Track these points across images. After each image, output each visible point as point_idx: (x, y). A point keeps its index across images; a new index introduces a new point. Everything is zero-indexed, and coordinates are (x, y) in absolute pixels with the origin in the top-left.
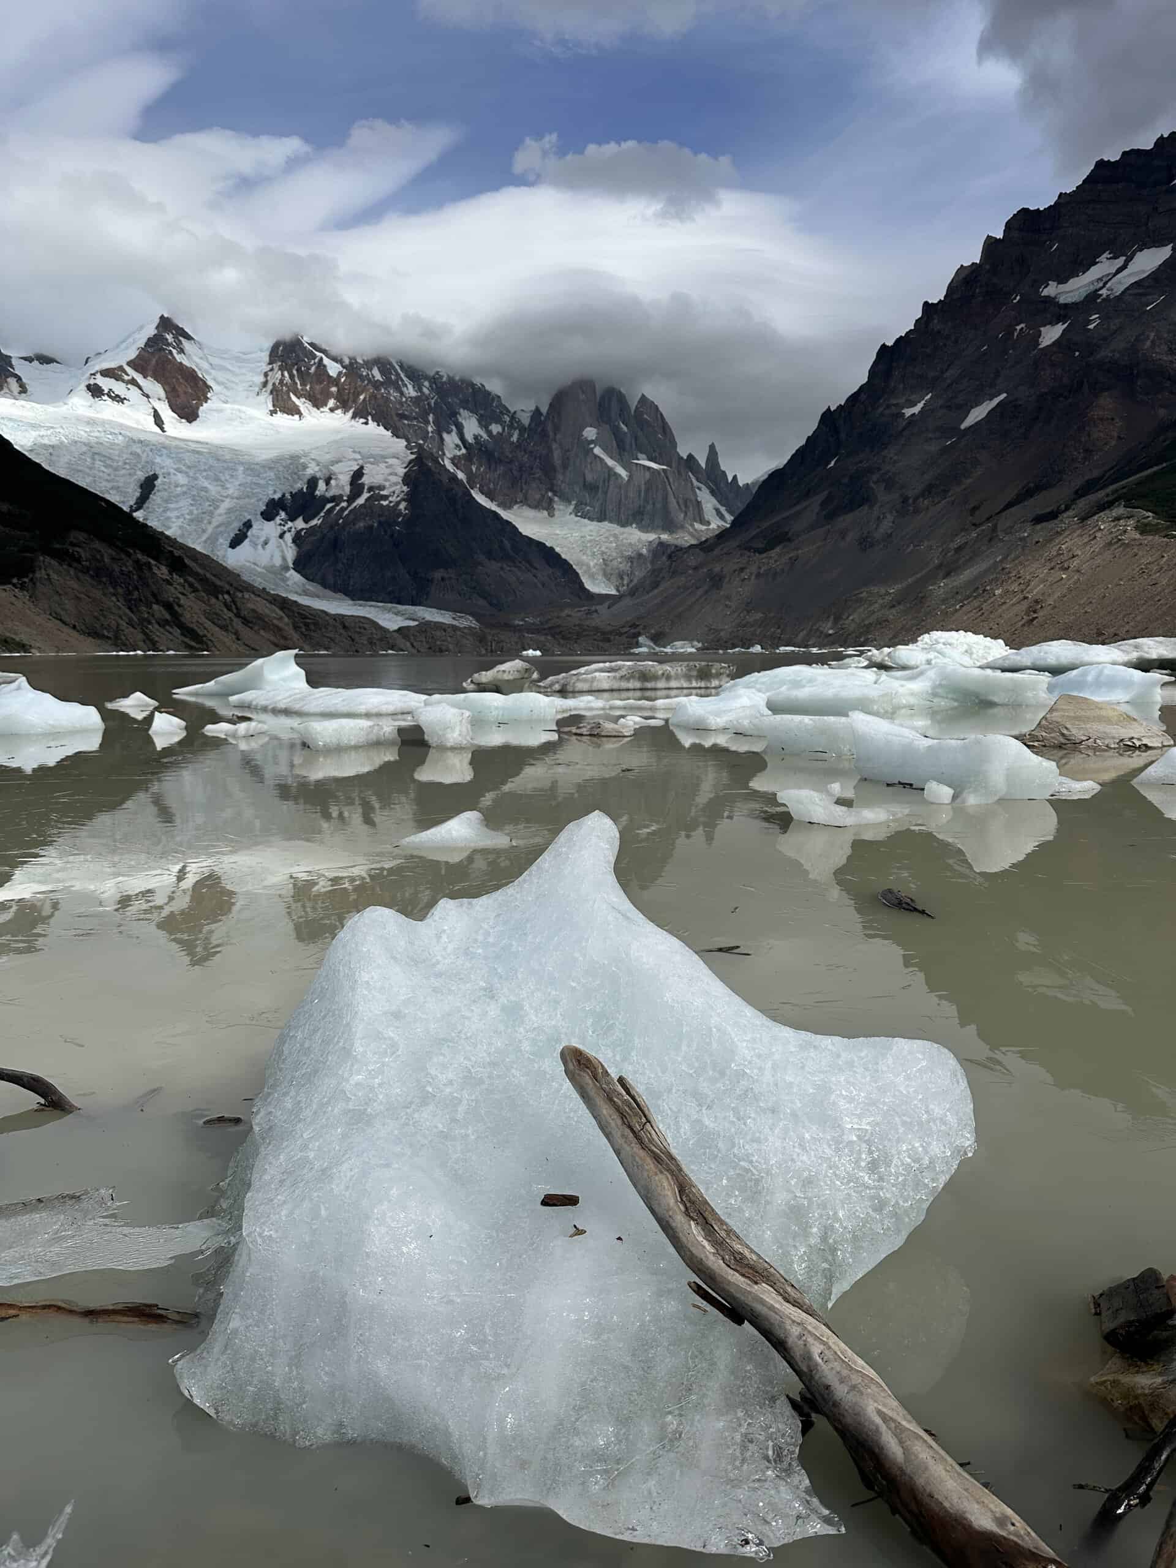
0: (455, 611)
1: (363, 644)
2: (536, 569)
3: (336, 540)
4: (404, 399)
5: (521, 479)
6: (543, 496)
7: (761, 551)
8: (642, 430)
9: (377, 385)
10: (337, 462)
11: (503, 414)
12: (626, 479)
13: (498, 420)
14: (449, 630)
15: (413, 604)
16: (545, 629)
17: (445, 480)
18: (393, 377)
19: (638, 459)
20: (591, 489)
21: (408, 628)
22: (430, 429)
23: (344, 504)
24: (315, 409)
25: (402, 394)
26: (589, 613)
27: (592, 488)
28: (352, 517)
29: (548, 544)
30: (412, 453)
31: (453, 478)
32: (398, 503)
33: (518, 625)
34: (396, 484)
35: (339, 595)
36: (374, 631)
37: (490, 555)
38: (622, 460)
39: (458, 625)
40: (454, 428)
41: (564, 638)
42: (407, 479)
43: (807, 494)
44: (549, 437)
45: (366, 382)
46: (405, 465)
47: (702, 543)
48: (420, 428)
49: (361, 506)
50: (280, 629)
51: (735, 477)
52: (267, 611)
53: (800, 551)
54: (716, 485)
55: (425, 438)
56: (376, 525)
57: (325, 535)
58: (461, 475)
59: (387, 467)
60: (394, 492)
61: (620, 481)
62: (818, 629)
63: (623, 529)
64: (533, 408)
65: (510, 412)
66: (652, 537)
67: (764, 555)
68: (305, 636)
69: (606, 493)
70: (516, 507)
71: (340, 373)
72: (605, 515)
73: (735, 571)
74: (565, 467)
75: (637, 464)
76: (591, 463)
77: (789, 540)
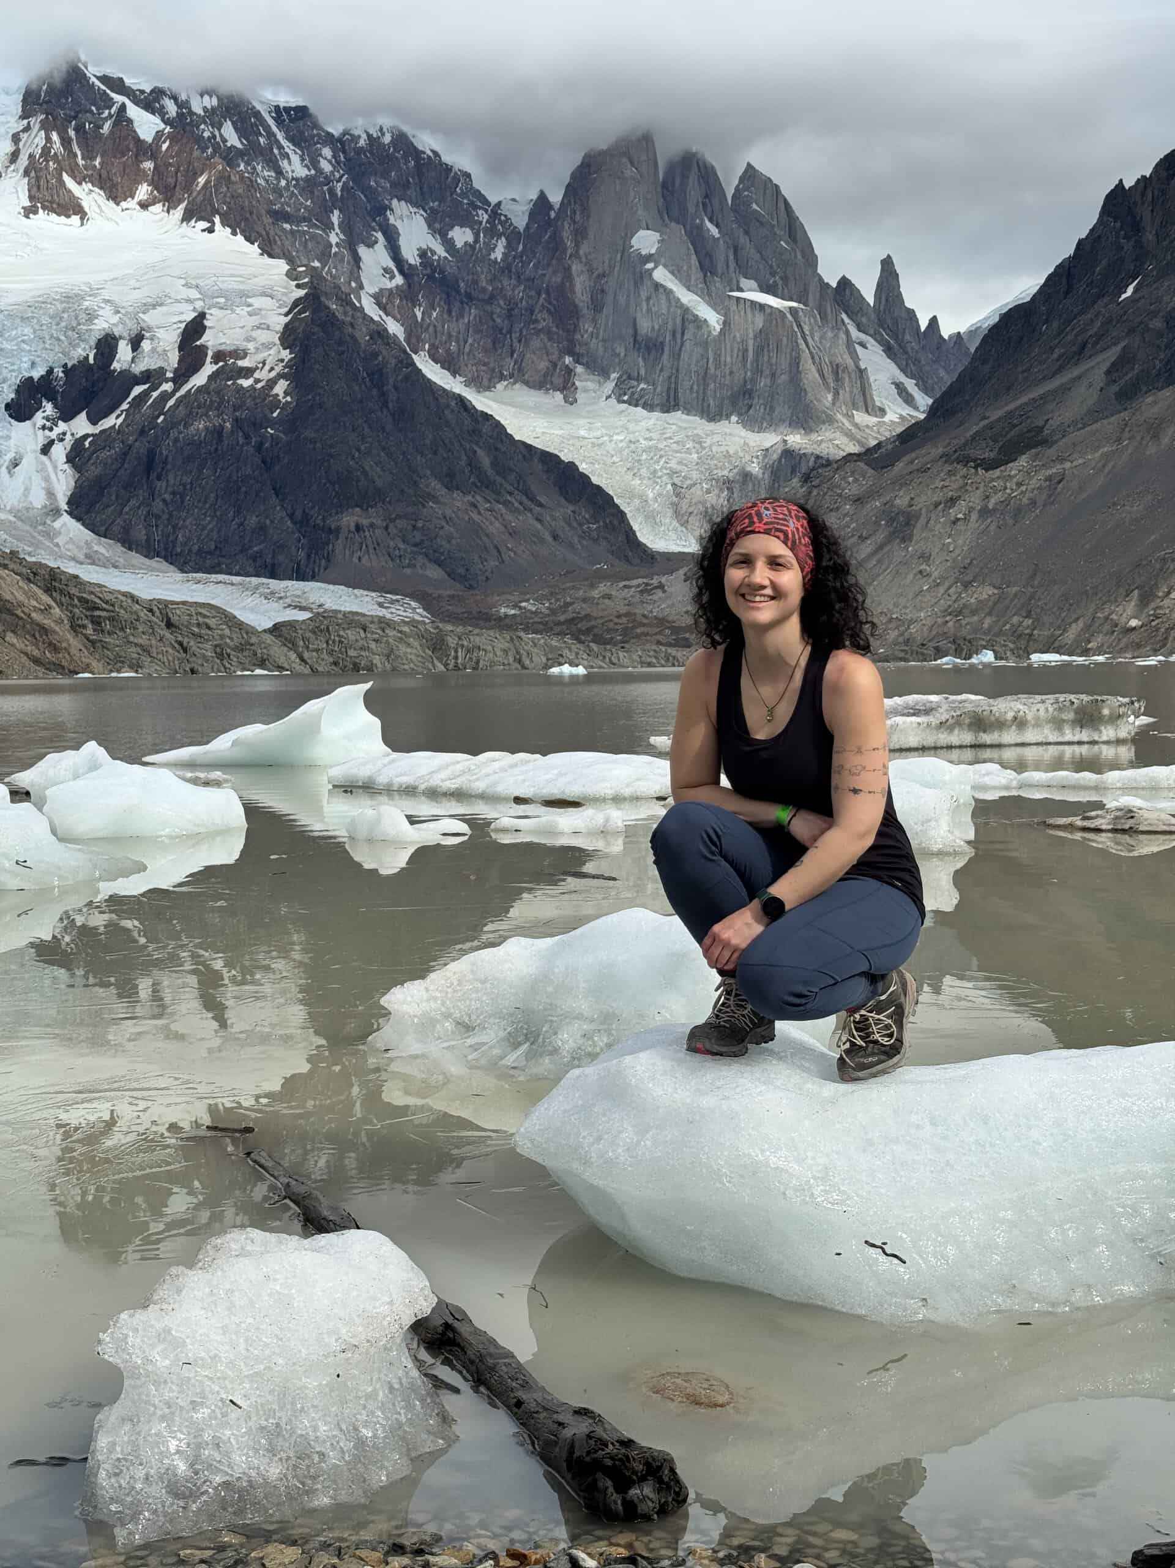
0: (382, 589)
1: (204, 656)
2: (540, 505)
3: (151, 455)
4: (283, 183)
5: (510, 332)
6: (555, 365)
7: (990, 465)
8: (747, 232)
9: (230, 156)
10: (154, 307)
11: (476, 208)
12: (718, 328)
13: (466, 220)
14: (373, 627)
15: (301, 577)
16: (559, 623)
17: (363, 336)
18: (262, 140)
19: (741, 290)
20: (648, 350)
21: (291, 625)
22: (334, 239)
23: (168, 387)
24: (111, 203)
25: (279, 173)
26: (647, 590)
27: (650, 347)
28: (182, 411)
29: (565, 457)
30: (298, 286)
31: (380, 334)
32: (272, 383)
33: (506, 616)
34: (267, 346)
35: (157, 563)
36: (227, 632)
37: (451, 481)
38: (709, 295)
39: (388, 616)
40: (379, 236)
41: (598, 640)
42: (288, 337)
43: (1081, 352)
44: (565, 250)
45: (210, 151)
46: (286, 309)
47: (869, 451)
48: (313, 237)
49: (200, 389)
50: (44, 630)
51: (934, 321)
52: (21, 597)
53: (1068, 465)
54: (895, 335)
55: (325, 255)
56: (228, 425)
57: (130, 446)
58: (394, 328)
59: (250, 314)
60: (264, 363)
61: (705, 331)
62: (1107, 618)
63: (711, 426)
64: (534, 196)
65: (489, 204)
66: (770, 439)
67: (997, 473)
68: (93, 642)
69: (677, 355)
70: (500, 386)
71: (159, 134)
72: (676, 398)
73: (937, 504)
74: (597, 306)
75: (738, 299)
76: (648, 299)
77: (1046, 442)
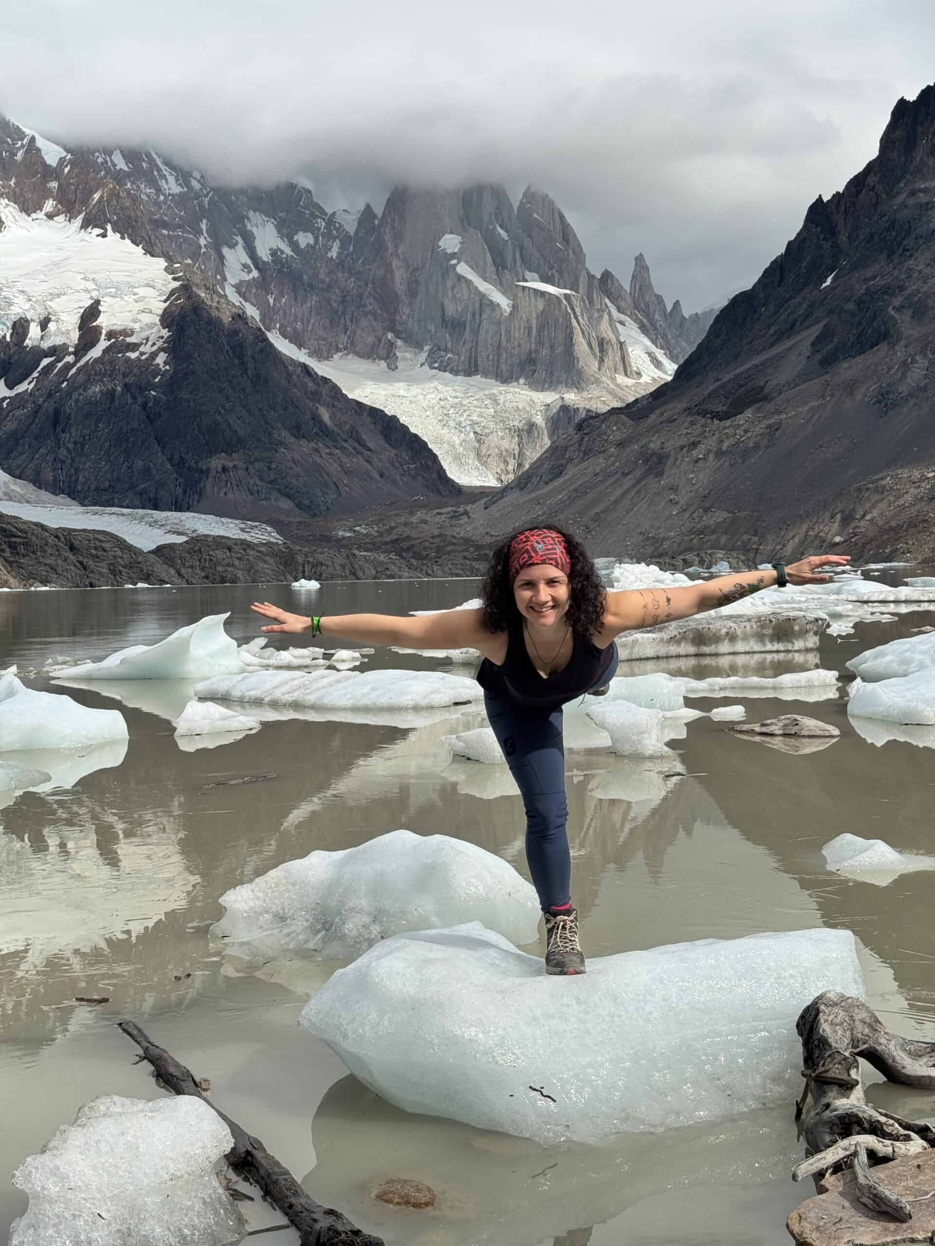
0: (244, 518)
1: (100, 573)
2: (370, 450)
3: (57, 412)
4: (162, 198)
5: (344, 314)
6: (379, 340)
7: (723, 417)
8: (530, 236)
9: (119, 177)
10: (59, 296)
11: (315, 217)
12: (508, 310)
13: (308, 228)
14: (237, 548)
15: (179, 508)
16: (386, 543)
17: (226, 319)
18: (144, 165)
19: (527, 281)
20: (454, 327)
21: (171, 547)
22: (202, 242)
23: (70, 359)
24: (24, 215)
25: (159, 190)
26: (456, 516)
27: (455, 326)
28: (82, 378)
29: (389, 412)
30: (175, 279)
31: (240, 317)
32: (154, 355)
33: (344, 538)
34: (151, 326)
35: (62, 498)
36: (119, 553)
37: (298, 431)
38: (501, 284)
39: (249, 539)
40: (239, 239)
41: (417, 556)
42: (167, 319)
43: (791, 329)
44: (387, 249)
45: (103, 173)
46: (165, 297)
47: (629, 406)
48: (186, 240)
49: (96, 361)
51: (677, 304)
53: (783, 416)
54: (647, 316)
55: (195, 255)
56: (119, 389)
57: (40, 406)
58: (252, 312)
59: (136, 301)
60: (147, 339)
61: (498, 312)
62: (816, 537)
63: (503, 388)
64: (362, 207)
65: (326, 214)
66: (550, 397)
67: (728, 423)
69: (476, 332)
70: (336, 357)
71: (62, 160)
72: (476, 365)
73: (682, 448)
74: (413, 294)
75: (523, 287)
76: (453, 288)
77: (766, 399)
